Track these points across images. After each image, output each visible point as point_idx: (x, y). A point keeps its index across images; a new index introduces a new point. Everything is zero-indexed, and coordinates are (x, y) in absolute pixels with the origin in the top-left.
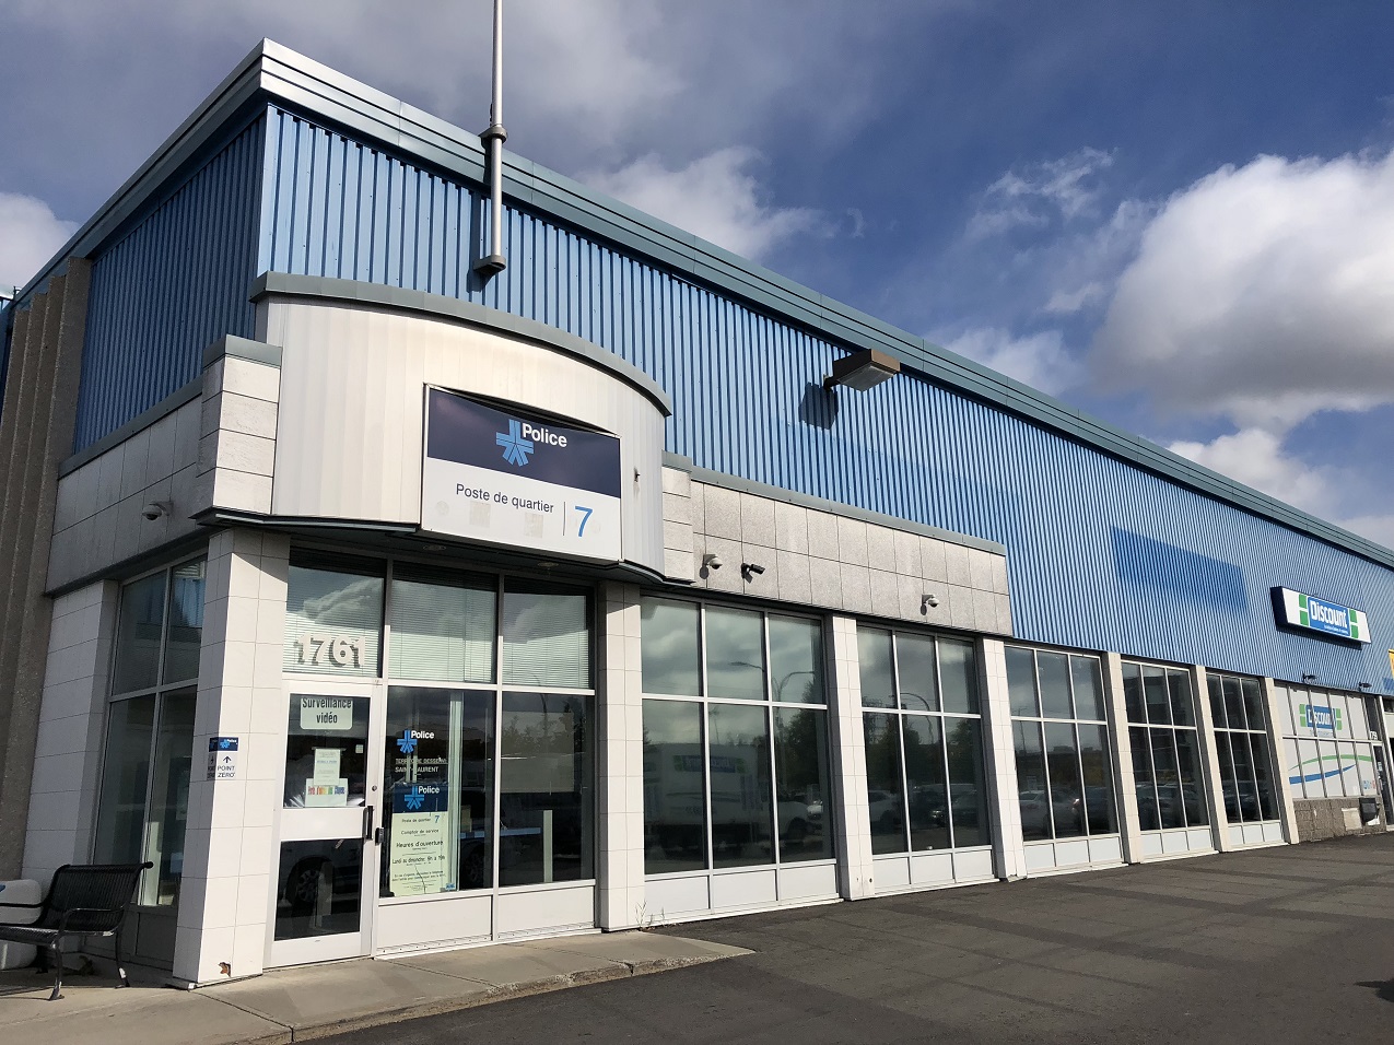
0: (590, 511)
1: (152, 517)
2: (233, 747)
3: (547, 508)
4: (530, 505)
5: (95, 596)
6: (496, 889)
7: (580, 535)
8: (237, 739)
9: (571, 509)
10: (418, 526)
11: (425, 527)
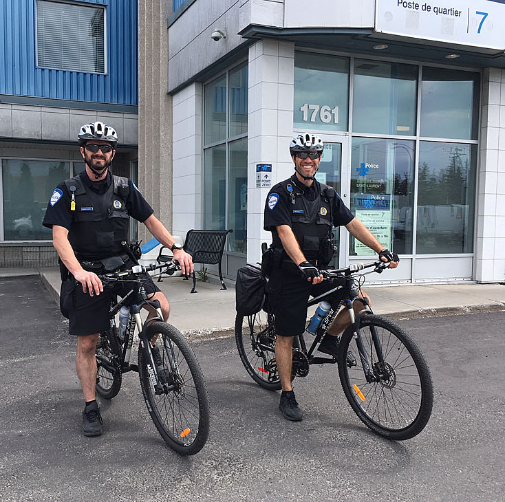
0: (486, 15)
1: (216, 39)
2: (269, 170)
3: (457, 13)
4: (445, 12)
5: (191, 91)
6: (414, 255)
7: (479, 32)
8: (271, 165)
9: (473, 13)
10: (373, 29)
11: (378, 30)
